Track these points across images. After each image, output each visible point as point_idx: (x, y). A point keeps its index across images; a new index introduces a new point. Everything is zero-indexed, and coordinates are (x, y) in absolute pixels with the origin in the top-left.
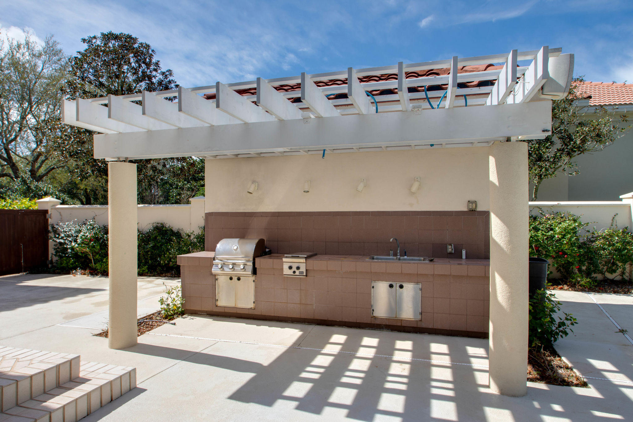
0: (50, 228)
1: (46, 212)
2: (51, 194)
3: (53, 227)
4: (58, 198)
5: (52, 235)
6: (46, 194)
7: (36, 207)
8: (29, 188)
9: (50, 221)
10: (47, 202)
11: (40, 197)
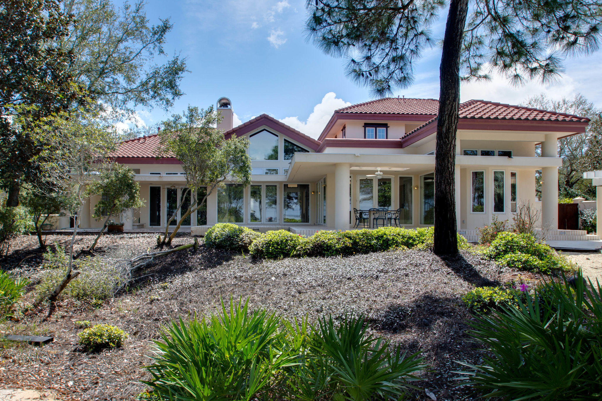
0: (579, 212)
1: (577, 204)
2: (580, 195)
3: (581, 212)
4: (584, 198)
5: (580, 216)
6: (577, 196)
7: (572, 202)
8: (568, 193)
9: (579, 209)
10: (577, 200)
11: (574, 197)
